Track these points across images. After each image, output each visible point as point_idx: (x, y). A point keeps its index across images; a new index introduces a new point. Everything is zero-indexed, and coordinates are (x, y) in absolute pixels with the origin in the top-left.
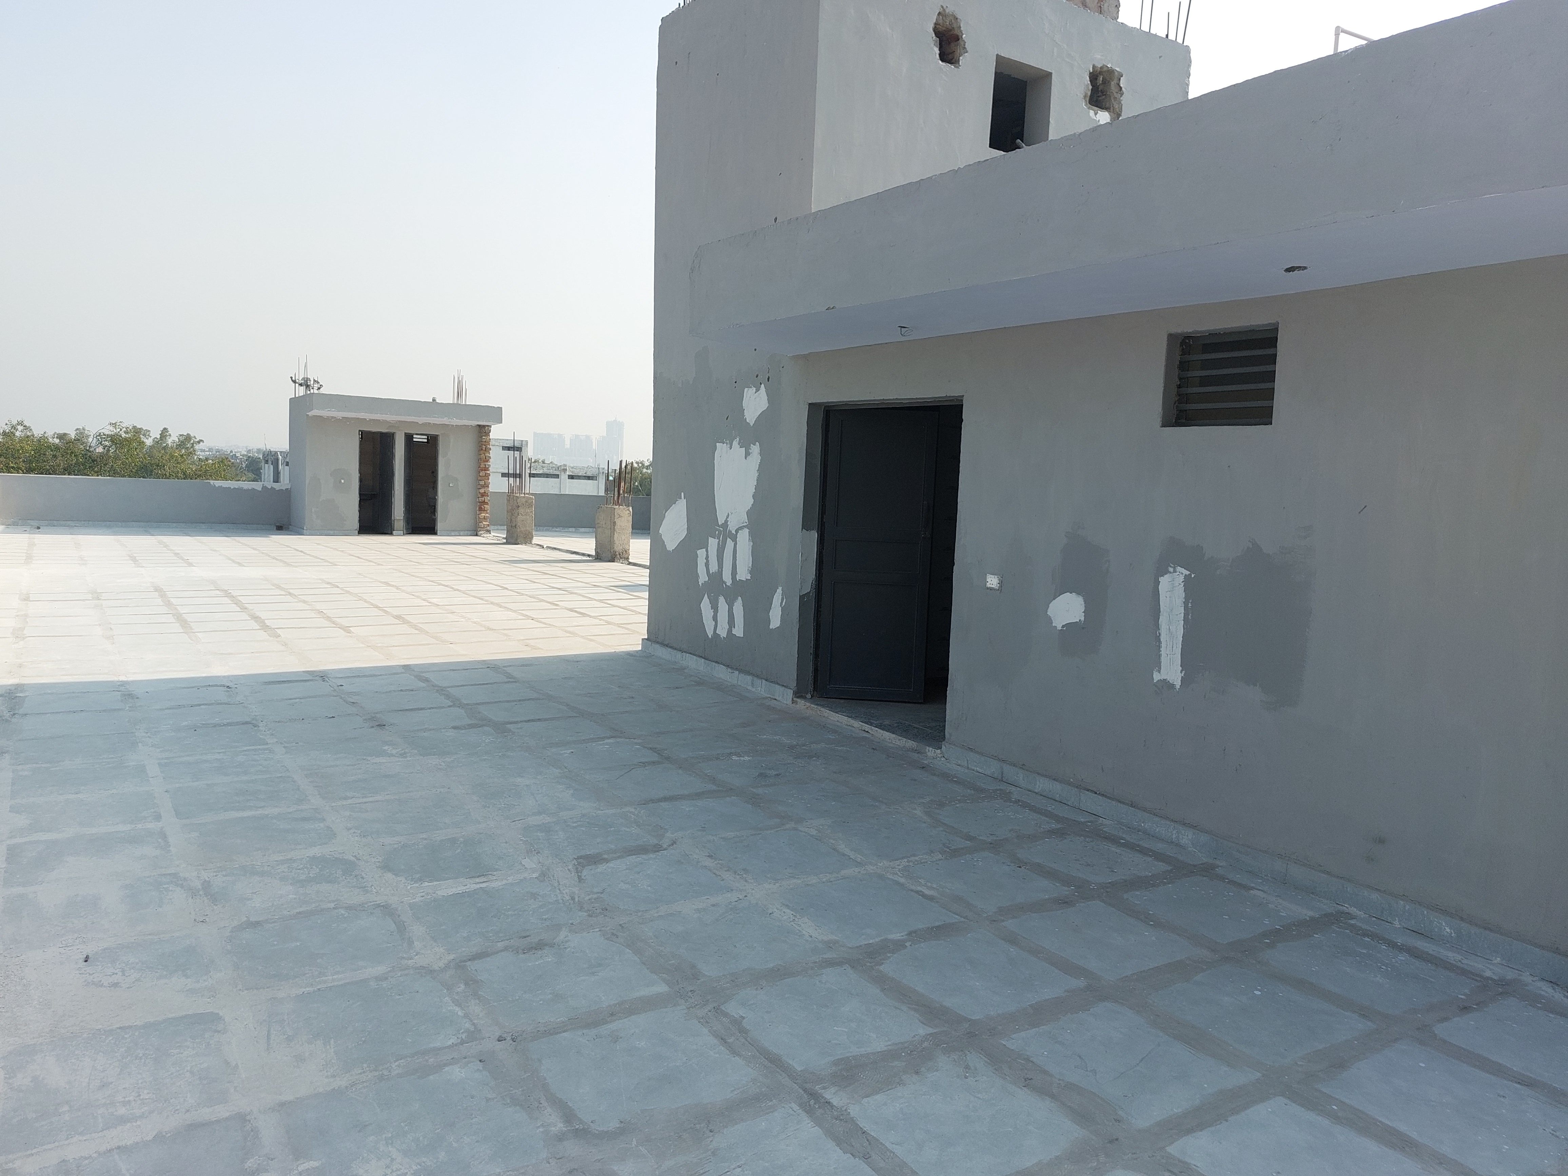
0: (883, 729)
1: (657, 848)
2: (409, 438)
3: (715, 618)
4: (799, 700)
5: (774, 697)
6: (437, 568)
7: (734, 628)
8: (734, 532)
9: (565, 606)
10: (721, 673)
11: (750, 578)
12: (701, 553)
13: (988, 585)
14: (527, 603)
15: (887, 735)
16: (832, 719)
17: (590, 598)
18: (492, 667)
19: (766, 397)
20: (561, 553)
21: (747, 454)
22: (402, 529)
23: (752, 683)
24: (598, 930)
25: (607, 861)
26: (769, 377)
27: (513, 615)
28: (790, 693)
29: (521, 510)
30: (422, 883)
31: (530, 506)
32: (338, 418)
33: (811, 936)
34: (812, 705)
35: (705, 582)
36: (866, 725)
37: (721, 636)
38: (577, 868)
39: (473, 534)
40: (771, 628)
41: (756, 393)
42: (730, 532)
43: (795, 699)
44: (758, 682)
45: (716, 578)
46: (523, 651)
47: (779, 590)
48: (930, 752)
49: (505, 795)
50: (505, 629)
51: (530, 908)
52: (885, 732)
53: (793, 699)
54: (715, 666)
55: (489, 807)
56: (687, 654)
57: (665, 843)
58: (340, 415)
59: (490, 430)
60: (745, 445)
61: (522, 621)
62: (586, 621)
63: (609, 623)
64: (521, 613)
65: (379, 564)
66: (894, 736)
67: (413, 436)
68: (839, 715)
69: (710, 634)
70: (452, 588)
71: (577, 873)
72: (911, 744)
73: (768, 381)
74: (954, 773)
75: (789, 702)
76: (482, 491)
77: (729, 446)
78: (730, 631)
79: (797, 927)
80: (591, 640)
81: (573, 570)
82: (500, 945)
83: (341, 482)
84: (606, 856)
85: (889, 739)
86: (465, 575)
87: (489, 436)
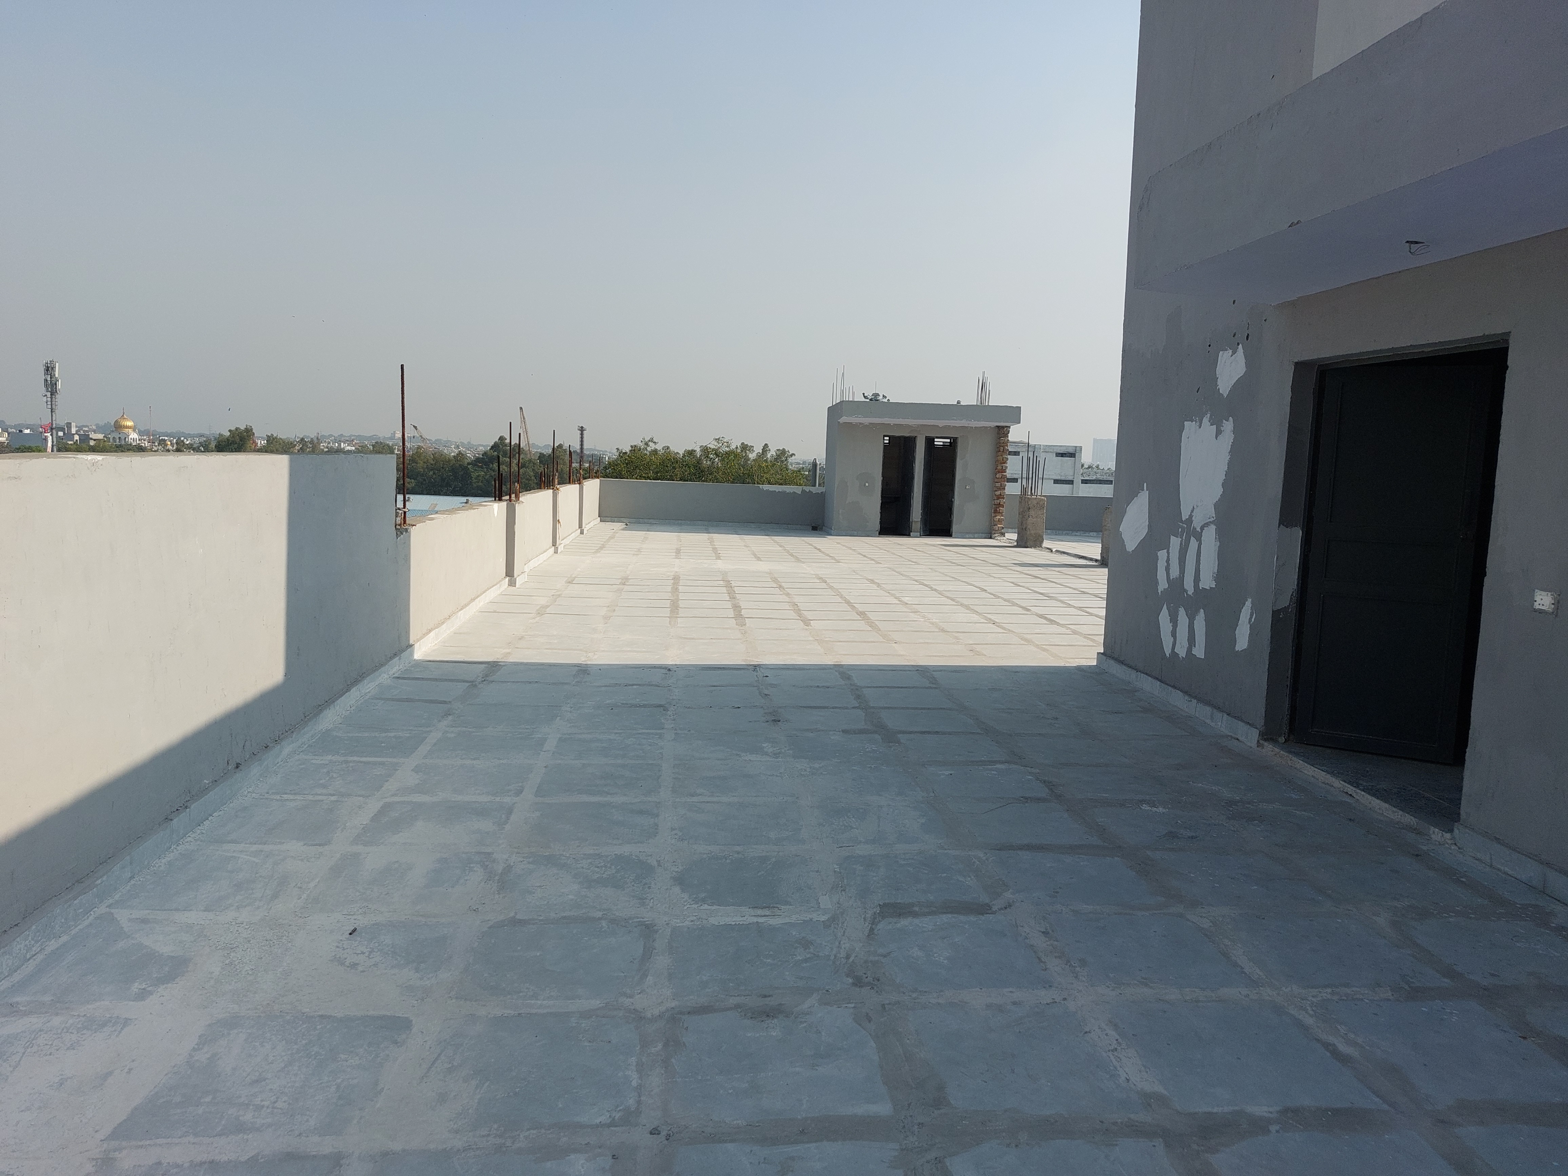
0: (1374, 795)
1: (983, 909)
2: (930, 441)
3: (1174, 634)
4: (1266, 744)
5: (1236, 736)
6: (930, 568)
7: (1195, 647)
8: (1198, 529)
9: (1037, 612)
10: (1178, 700)
11: (1214, 587)
12: (1162, 554)
13: (1537, 606)
14: (998, 607)
15: (1376, 803)
16: (1306, 772)
17: (1070, 604)
18: (922, 671)
19: (1244, 361)
20: (1069, 557)
21: (1219, 433)
22: (919, 530)
23: (1212, 716)
24: (853, 1005)
25: (915, 915)
26: (1248, 334)
27: (975, 617)
28: (1254, 734)
29: (1032, 512)
30: (701, 905)
31: (1042, 507)
32: (866, 424)
33: (1128, 1080)
34: (1282, 752)
35: (1164, 589)
36: (1349, 786)
37: (1180, 657)
38: (875, 918)
39: (987, 537)
40: (1237, 650)
41: (1232, 356)
42: (1194, 528)
43: (1261, 742)
44: (1218, 715)
45: (1177, 584)
46: (964, 656)
47: (1248, 603)
48: (1436, 834)
49: (849, 814)
50: (958, 632)
51: (792, 958)
52: (1374, 798)
53: (1258, 741)
54: (1171, 691)
55: (824, 826)
56: (1143, 674)
57: (997, 905)
58: (866, 421)
59: (1009, 431)
60: (1217, 422)
61: (983, 624)
62: (1054, 628)
63: (1075, 632)
64: (986, 617)
65: (879, 562)
66: (1387, 805)
67: (934, 439)
68: (1316, 769)
69: (1168, 652)
70: (931, 588)
71: (872, 924)
72: (1408, 819)
73: (1247, 339)
74: (1465, 869)
75: (1254, 744)
76: (998, 493)
77: (1198, 424)
78: (1189, 650)
79: (1114, 1060)
80: (1045, 650)
81: (1069, 575)
82: (733, 1001)
83: (865, 485)
84: (917, 909)
85: (1380, 809)
86: (952, 576)
87: (1008, 437)
